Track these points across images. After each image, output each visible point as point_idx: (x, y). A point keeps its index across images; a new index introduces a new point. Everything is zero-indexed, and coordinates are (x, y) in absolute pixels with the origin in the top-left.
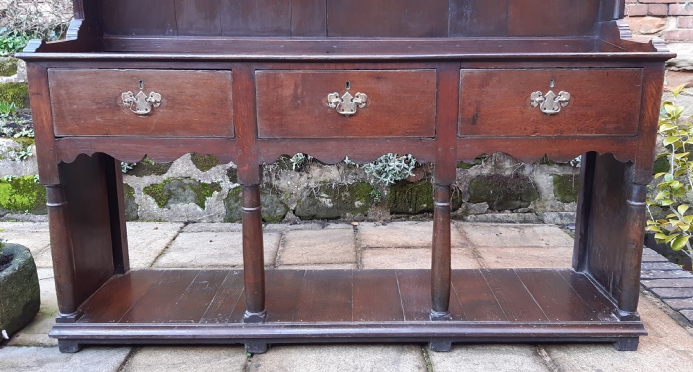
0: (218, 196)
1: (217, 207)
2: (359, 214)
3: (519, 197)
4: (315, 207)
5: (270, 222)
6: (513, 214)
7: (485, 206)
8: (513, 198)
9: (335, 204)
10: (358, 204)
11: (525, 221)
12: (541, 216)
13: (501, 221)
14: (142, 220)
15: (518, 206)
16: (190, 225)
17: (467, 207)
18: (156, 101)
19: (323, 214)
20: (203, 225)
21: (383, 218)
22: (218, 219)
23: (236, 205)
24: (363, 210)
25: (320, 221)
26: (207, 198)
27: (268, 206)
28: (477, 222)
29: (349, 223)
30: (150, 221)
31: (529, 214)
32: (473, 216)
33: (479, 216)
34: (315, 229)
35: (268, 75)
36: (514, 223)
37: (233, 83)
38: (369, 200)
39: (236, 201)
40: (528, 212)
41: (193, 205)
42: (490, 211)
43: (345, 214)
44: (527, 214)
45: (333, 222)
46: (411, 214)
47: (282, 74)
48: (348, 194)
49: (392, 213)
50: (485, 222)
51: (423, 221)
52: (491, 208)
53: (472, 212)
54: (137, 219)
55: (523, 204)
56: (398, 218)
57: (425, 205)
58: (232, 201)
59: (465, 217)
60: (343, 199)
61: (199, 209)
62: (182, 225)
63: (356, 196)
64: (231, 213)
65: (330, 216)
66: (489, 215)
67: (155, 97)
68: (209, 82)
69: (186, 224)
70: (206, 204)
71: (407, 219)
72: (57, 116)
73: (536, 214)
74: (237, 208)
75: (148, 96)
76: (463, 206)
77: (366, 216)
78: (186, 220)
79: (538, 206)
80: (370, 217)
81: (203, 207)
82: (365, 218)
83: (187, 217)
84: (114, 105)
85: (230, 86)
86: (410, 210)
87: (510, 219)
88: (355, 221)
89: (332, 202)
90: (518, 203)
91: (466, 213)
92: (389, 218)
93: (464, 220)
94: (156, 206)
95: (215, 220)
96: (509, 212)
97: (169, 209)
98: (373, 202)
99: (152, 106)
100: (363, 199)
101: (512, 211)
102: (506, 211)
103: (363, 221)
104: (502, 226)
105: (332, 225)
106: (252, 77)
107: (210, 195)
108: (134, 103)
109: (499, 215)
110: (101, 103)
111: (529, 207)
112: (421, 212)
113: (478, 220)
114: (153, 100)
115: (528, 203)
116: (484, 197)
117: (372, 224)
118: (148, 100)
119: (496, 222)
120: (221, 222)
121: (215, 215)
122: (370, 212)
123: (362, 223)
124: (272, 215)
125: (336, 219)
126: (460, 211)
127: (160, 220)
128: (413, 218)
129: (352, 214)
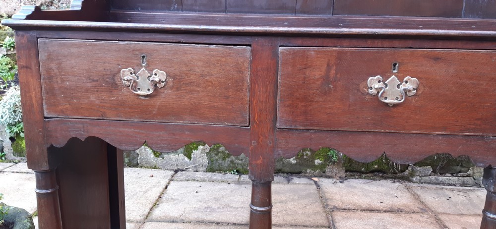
0: (203, 150)
1: (201, 159)
2: (318, 171)
3: (459, 163)
4: (281, 163)
5: (244, 174)
6: (454, 178)
7: (429, 169)
8: (454, 163)
9: (298, 161)
10: (317, 162)
11: (464, 185)
12: (478, 180)
13: (443, 184)
14: (141, 167)
15: (458, 171)
16: (179, 173)
17: (412, 169)
18: (160, 80)
19: (287, 169)
20: (190, 173)
21: (338, 175)
22: (201, 169)
23: (217, 157)
24: (322, 167)
25: (285, 174)
26: (193, 151)
27: (242, 160)
28: (422, 183)
29: (310, 178)
30: (147, 167)
31: (468, 178)
32: (418, 178)
33: (424, 178)
34: (282, 183)
35: (294, 53)
36: (456, 186)
37: (252, 62)
38: (328, 159)
39: (217, 155)
40: (467, 176)
41: (182, 156)
42: (433, 174)
43: (306, 170)
44: (466, 178)
45: (296, 176)
46: (363, 173)
47: (312, 51)
48: (309, 153)
49: (346, 171)
50: (429, 183)
51: (374, 180)
52: (434, 172)
53: (417, 174)
54: (137, 165)
55: (463, 169)
56: (352, 175)
57: (376, 166)
58: (213, 154)
59: (411, 178)
60: (305, 157)
61: (187, 159)
62: (173, 172)
63: (316, 155)
64: (212, 164)
65: (293, 171)
66: (433, 178)
67: (160, 75)
68: (224, 59)
69: (176, 171)
70: (192, 156)
71: (360, 177)
72: (47, 93)
73: (474, 179)
74: (217, 160)
75: (152, 75)
76: (410, 169)
77: (324, 172)
78: (176, 168)
79: (475, 171)
80: (328, 174)
81: (190, 158)
82: (323, 175)
83: (177, 165)
84: (112, 83)
85: (247, 65)
86: (363, 169)
87: (451, 182)
88: (316, 177)
89: (296, 159)
90: (459, 168)
91: (412, 174)
92: (344, 175)
93: (410, 181)
94: (152, 156)
95: (199, 169)
96: (450, 175)
97: (163, 158)
98: (331, 161)
99: (156, 85)
100: (322, 158)
101: (452, 175)
102: (447, 174)
103: (321, 177)
104: (447, 189)
105: (296, 180)
106: (275, 54)
107: (196, 149)
108: (135, 82)
109: (441, 178)
110: (97, 81)
111: (468, 173)
112: (372, 172)
113: (422, 181)
114: (157, 79)
115: (467, 169)
116: (428, 162)
117: (330, 180)
118: (151, 79)
119: (439, 184)
120: (204, 172)
121: (199, 165)
122: (327, 169)
123: (321, 179)
124: (245, 167)
125: (298, 173)
126: (406, 173)
127: (155, 168)
128: (365, 176)
129: (312, 170)
